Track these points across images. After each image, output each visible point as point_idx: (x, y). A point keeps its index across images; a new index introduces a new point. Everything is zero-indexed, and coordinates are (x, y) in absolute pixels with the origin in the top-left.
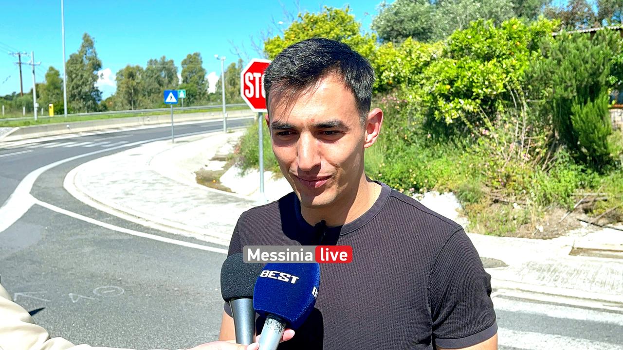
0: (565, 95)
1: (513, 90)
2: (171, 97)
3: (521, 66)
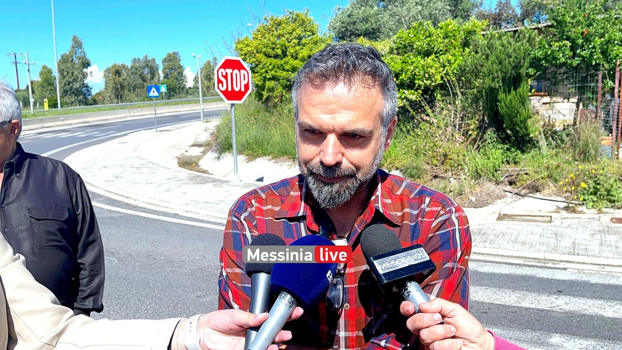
0: (493, 85)
1: (449, 81)
2: (154, 91)
3: (455, 60)
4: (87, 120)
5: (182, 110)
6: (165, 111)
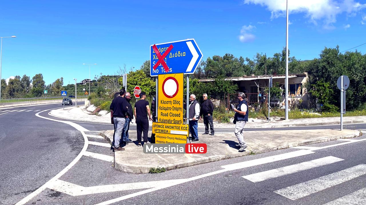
4: (13, 105)
5: (54, 102)
6: (46, 103)
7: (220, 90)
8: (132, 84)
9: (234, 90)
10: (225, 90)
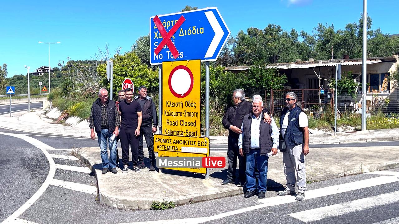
1: (213, 91)
2: (11, 90)
7: (259, 84)
8: (118, 75)
9: (281, 84)
10: (267, 83)
